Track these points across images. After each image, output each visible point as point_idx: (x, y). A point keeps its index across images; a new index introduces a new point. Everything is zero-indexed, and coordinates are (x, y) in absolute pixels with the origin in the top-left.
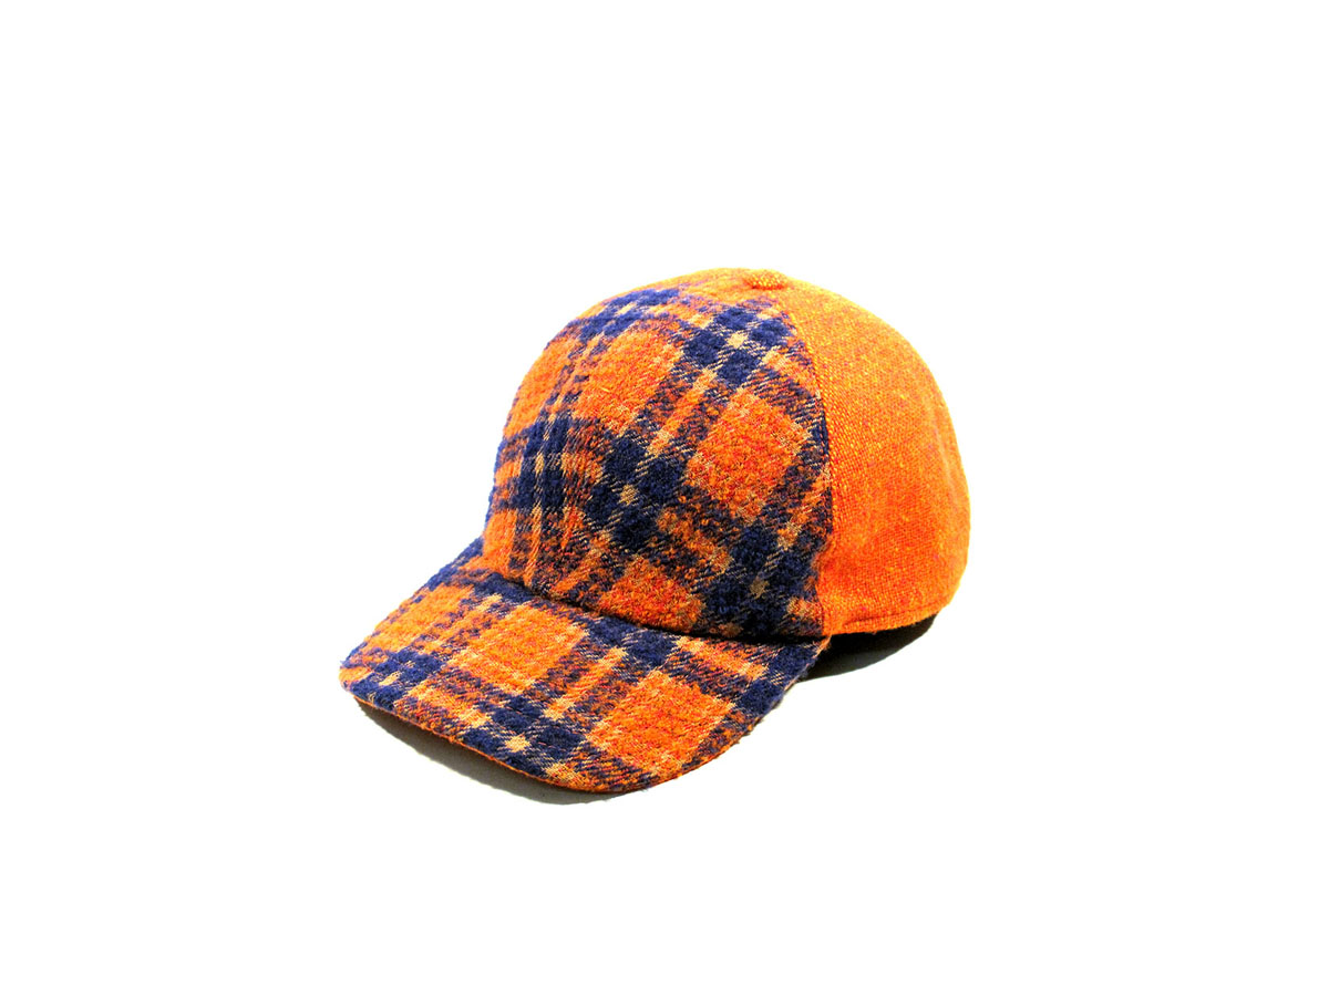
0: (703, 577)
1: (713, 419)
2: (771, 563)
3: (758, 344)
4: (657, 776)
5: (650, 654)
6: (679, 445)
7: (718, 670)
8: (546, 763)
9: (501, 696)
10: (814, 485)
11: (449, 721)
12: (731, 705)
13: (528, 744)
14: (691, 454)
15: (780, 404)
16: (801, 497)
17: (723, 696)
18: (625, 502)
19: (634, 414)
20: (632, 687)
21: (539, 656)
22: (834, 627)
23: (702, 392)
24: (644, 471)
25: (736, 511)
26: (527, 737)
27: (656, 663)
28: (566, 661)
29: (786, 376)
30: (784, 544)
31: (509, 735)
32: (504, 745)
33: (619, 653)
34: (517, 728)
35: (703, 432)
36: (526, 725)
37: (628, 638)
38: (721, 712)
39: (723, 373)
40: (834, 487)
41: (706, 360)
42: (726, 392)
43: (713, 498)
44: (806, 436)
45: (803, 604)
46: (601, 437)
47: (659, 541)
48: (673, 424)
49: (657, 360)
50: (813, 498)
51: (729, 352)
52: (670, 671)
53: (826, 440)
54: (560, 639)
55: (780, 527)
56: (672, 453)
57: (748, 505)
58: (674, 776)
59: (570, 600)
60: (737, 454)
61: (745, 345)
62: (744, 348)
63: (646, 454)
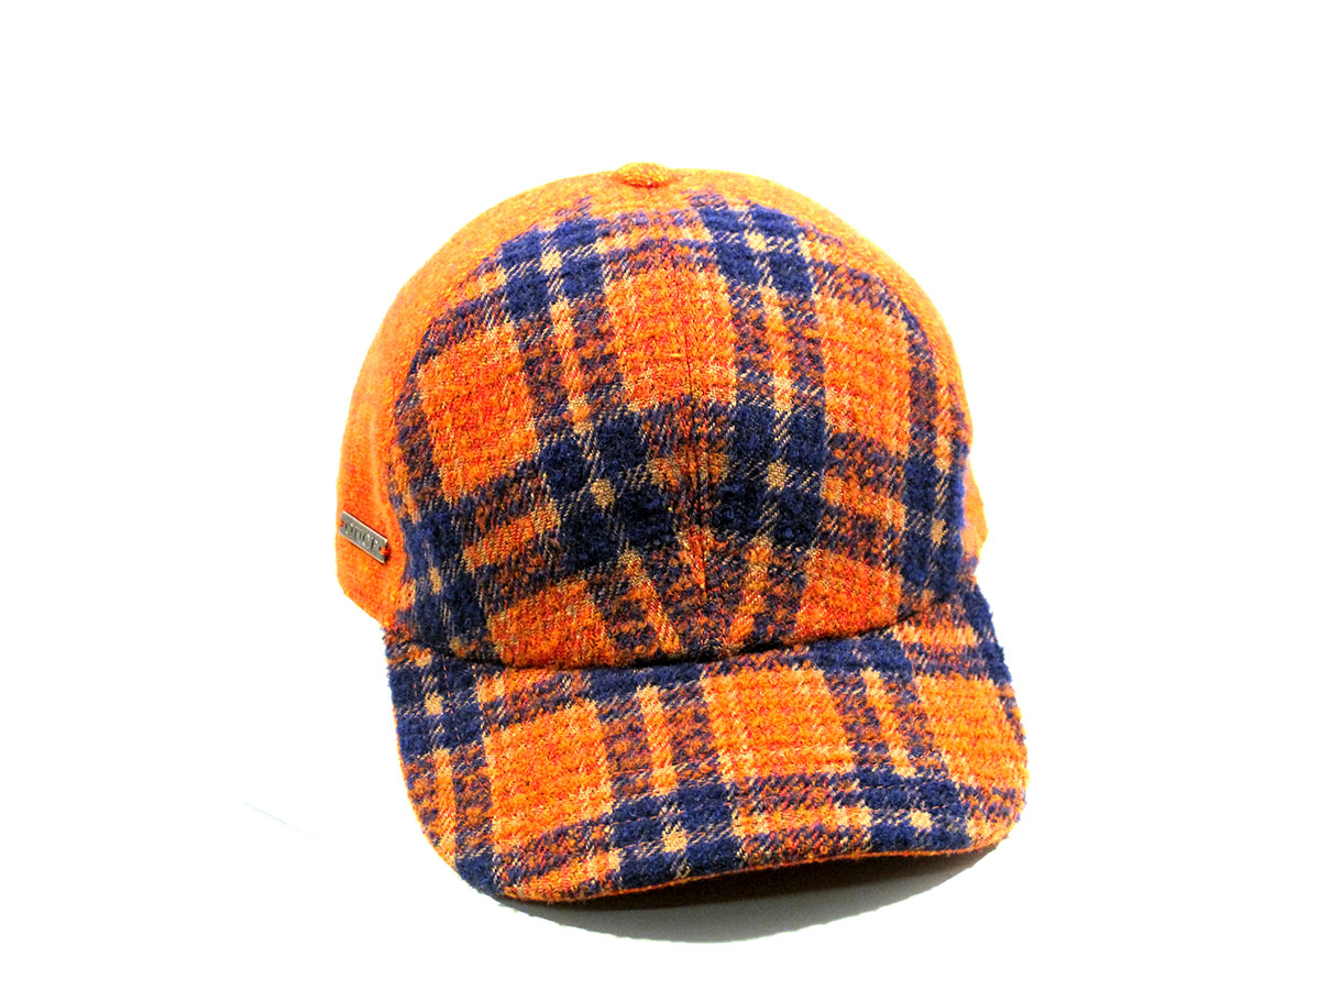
0: (889, 542)
1: (817, 342)
2: (941, 494)
3: (781, 239)
6: (804, 388)
7: (950, 650)
8: (960, 826)
9: (843, 780)
10: (938, 383)
11: (835, 835)
12: (991, 683)
13: (927, 815)
14: (822, 393)
15: (861, 299)
16: (935, 402)
19: (733, 371)
20: (921, 706)
21: (815, 718)
23: (780, 317)
24: (784, 437)
25: (892, 445)
26: (919, 808)
27: (908, 670)
28: (845, 709)
29: (839, 264)
30: (944, 466)
31: (904, 815)
33: (872, 675)
34: (901, 804)
35: (816, 360)
36: (903, 796)
37: (858, 655)
38: (994, 694)
39: (782, 284)
41: (751, 276)
42: (803, 306)
43: (868, 439)
44: (903, 327)
46: (706, 416)
47: (831, 519)
48: (781, 364)
49: (705, 296)
50: (944, 398)
51: (763, 259)
52: (925, 672)
53: (918, 325)
54: (805, 690)
55: (933, 447)
56: (804, 401)
57: (898, 433)
58: (1023, 783)
59: (754, 645)
61: (768, 245)
62: (773, 248)
63: (777, 414)
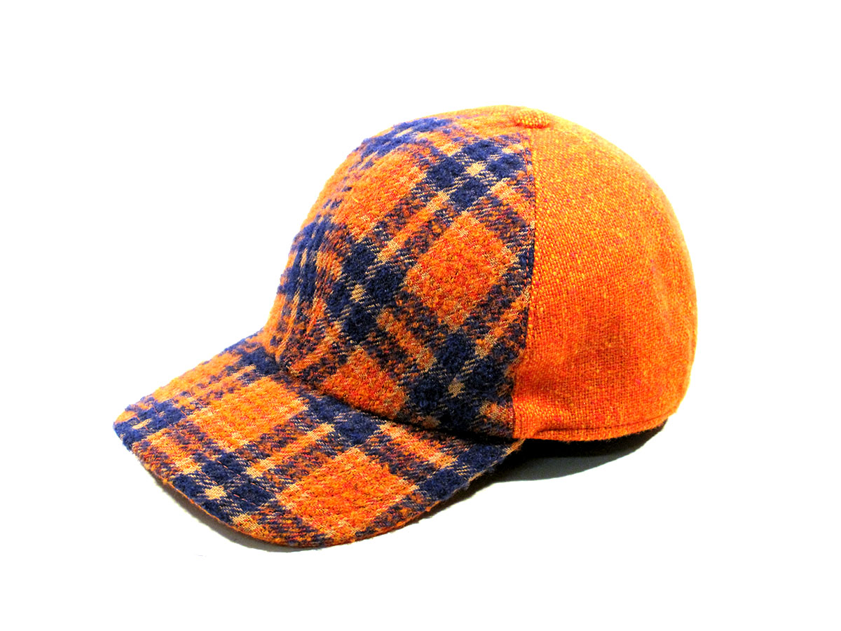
0: (409, 372)
1: (437, 236)
2: (468, 368)
3: (492, 175)
4: (330, 538)
5: (353, 434)
6: (404, 255)
7: (410, 455)
8: (235, 513)
9: (215, 451)
10: (513, 304)
11: (166, 465)
12: (414, 487)
13: (224, 494)
14: (412, 264)
15: (496, 229)
16: (500, 313)
17: (409, 479)
18: (354, 299)
19: (374, 224)
20: (330, 460)
21: (259, 422)
22: (525, 432)
23: (433, 212)
24: (372, 274)
25: (442, 319)
26: (226, 488)
27: (357, 442)
28: (280, 429)
29: (507, 205)
30: (481, 352)
31: (211, 484)
32: (203, 492)
33: (327, 428)
34: (220, 479)
35: (425, 247)
36: (228, 478)
37: (339, 417)
38: (404, 492)
39: (456, 198)
40: (532, 308)
41: (444, 184)
42: (451, 214)
43: (424, 305)
44: (514, 260)
45: (495, 409)
46: (345, 241)
47: (377, 336)
48: (402, 237)
49: (402, 180)
50: (511, 316)
51: (465, 179)
52: (367, 450)
53: (531, 266)
54: (283, 409)
55: (478, 338)
56: (396, 262)
57: (454, 316)
58: (348, 541)
59: (302, 378)
60: (449, 269)
61: (480, 174)
62: (479, 176)
63: (376, 260)
